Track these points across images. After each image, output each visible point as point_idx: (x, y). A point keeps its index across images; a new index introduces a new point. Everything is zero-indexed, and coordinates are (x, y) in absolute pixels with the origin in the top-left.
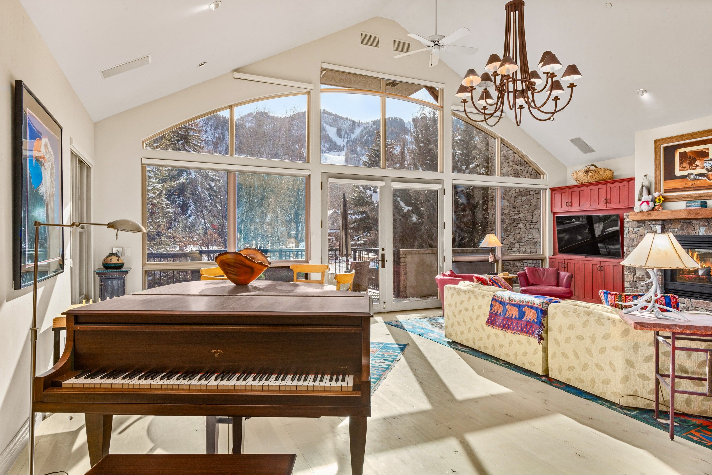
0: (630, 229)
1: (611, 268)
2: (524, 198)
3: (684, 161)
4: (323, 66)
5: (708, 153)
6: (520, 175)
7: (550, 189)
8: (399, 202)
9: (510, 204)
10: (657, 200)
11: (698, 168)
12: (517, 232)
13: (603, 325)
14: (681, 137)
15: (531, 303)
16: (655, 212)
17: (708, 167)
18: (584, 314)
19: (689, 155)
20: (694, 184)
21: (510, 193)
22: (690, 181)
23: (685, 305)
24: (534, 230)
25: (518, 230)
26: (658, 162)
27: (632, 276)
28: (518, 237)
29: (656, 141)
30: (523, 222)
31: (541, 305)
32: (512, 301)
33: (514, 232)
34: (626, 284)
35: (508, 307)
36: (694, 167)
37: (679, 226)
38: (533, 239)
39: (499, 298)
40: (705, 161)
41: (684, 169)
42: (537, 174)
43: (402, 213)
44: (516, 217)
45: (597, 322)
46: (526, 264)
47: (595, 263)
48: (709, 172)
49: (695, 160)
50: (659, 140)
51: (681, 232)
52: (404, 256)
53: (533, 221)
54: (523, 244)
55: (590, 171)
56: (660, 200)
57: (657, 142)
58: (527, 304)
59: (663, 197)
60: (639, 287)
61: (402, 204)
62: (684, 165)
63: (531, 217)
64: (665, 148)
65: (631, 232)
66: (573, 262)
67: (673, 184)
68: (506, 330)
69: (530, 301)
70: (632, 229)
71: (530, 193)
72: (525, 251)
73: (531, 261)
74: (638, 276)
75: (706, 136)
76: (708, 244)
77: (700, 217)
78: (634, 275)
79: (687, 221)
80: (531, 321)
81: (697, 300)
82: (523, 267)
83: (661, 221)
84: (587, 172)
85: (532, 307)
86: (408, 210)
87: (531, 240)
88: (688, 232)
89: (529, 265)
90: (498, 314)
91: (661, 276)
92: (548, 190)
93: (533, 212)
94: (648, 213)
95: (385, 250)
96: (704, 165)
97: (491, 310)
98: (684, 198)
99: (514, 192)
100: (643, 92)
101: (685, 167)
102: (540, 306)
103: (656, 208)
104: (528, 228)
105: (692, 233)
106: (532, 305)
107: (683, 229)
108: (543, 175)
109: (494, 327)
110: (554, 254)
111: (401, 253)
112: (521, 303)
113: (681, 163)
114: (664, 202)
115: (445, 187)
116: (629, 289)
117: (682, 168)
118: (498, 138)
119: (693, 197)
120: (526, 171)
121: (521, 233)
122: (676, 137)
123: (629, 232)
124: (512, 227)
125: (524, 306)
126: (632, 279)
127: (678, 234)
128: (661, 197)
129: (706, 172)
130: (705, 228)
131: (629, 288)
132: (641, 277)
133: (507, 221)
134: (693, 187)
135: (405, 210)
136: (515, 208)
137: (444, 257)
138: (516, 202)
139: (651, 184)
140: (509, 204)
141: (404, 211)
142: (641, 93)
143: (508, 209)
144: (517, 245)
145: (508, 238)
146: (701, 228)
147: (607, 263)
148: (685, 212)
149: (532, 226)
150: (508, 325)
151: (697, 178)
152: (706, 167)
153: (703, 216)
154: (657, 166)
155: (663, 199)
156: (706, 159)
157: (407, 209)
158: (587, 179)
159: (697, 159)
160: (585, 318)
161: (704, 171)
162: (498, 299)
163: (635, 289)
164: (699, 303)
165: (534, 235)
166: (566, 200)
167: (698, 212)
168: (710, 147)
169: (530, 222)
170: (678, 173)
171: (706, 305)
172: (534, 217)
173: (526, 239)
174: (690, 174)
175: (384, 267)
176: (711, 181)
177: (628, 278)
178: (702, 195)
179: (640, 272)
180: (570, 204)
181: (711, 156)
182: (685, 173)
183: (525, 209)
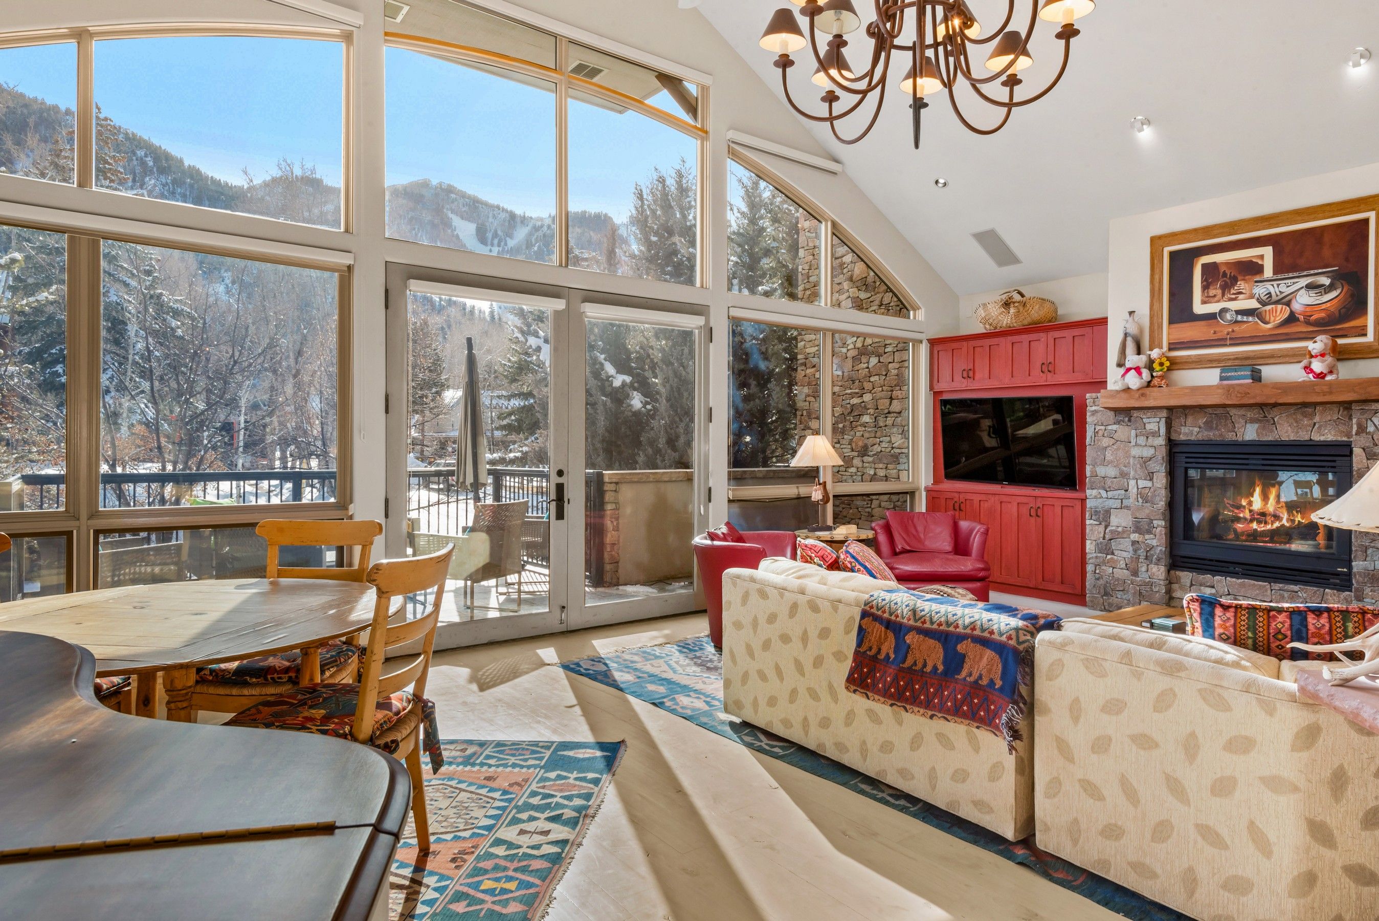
0: (1098, 428)
1: (1058, 510)
2: (874, 360)
3: (1211, 283)
5: (1262, 266)
7: (929, 340)
8: (602, 365)
10: (1156, 366)
11: (1241, 296)
12: (858, 434)
13: (1228, 708)
14: (1207, 231)
15: (983, 630)
16: (1153, 392)
17: (1262, 296)
18: (1159, 669)
19: (1222, 269)
20: (1233, 331)
21: (844, 350)
22: (1223, 326)
23: (1213, 591)
24: (895, 430)
25: (860, 428)
26: (1157, 285)
27: (1102, 528)
28: (860, 444)
29: (1153, 240)
30: (872, 411)
31: (1014, 637)
32: (924, 622)
33: (852, 433)
34: (1090, 546)
35: (910, 638)
36: (1233, 296)
37: (1201, 421)
38: (893, 448)
39: (884, 612)
40: (1256, 282)
41: (1211, 299)
42: (902, 308)
43: (608, 389)
44: (855, 401)
45: (1204, 699)
46: (878, 502)
47: (1024, 500)
48: (1264, 306)
49: (1234, 280)
50: (1160, 237)
51: (1206, 433)
52: (612, 487)
53: (892, 409)
54: (871, 459)
55: (1014, 303)
56: (1161, 364)
57: (1157, 242)
58: (968, 631)
59: (1168, 358)
60: (1116, 552)
61: (610, 369)
62: (1212, 292)
63: (888, 401)
64: (1173, 255)
65: (1101, 433)
66: (978, 498)
67: (1188, 331)
68: (908, 707)
69: (979, 623)
70: (1103, 428)
71: (887, 350)
72: (875, 474)
73: (886, 497)
74: (1113, 528)
75: (1258, 230)
76: (1263, 459)
77: (1252, 401)
78: (1106, 527)
79: (1220, 411)
80: (984, 682)
81: (1240, 581)
82: (869, 510)
83: (1165, 411)
84: (1007, 304)
86: (624, 384)
87: (888, 450)
88: (1221, 435)
89: (883, 504)
90: (882, 656)
92: (925, 343)
93: (892, 391)
94: (1141, 392)
95: (565, 473)
96: (1254, 291)
97: (860, 644)
98: (1211, 361)
99: (851, 346)
100: (1143, 124)
101: (1215, 296)
102: (1010, 638)
103: (1156, 382)
104: (881, 424)
105: (1230, 437)
106: (986, 634)
107: (1211, 428)
108: (914, 310)
109: (870, 694)
110: (936, 481)
111: (606, 479)
112: (951, 629)
113: (1205, 287)
114: (1169, 369)
115: (712, 324)
116: (1096, 557)
117: (1208, 297)
118: (826, 221)
119: (1229, 359)
120: (877, 302)
121: (866, 435)
122: (1196, 230)
123: (1096, 433)
124: (847, 423)
125: (962, 638)
126: (1102, 535)
127: (1200, 438)
128: (1164, 360)
129: (1257, 305)
130: (1256, 426)
131: (1095, 555)
132: (1120, 529)
133: (838, 411)
134: (1231, 339)
135: (617, 383)
136: (853, 381)
137: (710, 489)
138: (856, 368)
139: (1141, 331)
140: (840, 373)
141: (614, 385)
142: (1138, 125)
143: (840, 384)
144: (857, 462)
145: (837, 446)
146: (1248, 425)
147: (1050, 501)
148: (1219, 391)
149: (890, 421)
150: (913, 691)
151: (1239, 318)
152: (1257, 296)
153: (1259, 400)
154: (1155, 293)
155: (1167, 364)
156: (1258, 278)
157: (619, 380)
158: (1007, 320)
159: (1240, 278)
160: (1163, 683)
161: (1253, 304)
162: (879, 613)
163: (1109, 557)
164: (1242, 585)
165: (893, 440)
166: (962, 364)
167: (1247, 391)
168: (1267, 252)
169: (886, 411)
170: (1199, 308)
171: (1258, 589)
172: (895, 402)
173: (877, 448)
174: (1224, 311)
175: (563, 518)
176: (1269, 326)
177: (1094, 532)
178: (1252, 354)
179: (1120, 520)
180: (969, 374)
181: (1268, 272)
182: (1213, 308)
183: (877, 385)
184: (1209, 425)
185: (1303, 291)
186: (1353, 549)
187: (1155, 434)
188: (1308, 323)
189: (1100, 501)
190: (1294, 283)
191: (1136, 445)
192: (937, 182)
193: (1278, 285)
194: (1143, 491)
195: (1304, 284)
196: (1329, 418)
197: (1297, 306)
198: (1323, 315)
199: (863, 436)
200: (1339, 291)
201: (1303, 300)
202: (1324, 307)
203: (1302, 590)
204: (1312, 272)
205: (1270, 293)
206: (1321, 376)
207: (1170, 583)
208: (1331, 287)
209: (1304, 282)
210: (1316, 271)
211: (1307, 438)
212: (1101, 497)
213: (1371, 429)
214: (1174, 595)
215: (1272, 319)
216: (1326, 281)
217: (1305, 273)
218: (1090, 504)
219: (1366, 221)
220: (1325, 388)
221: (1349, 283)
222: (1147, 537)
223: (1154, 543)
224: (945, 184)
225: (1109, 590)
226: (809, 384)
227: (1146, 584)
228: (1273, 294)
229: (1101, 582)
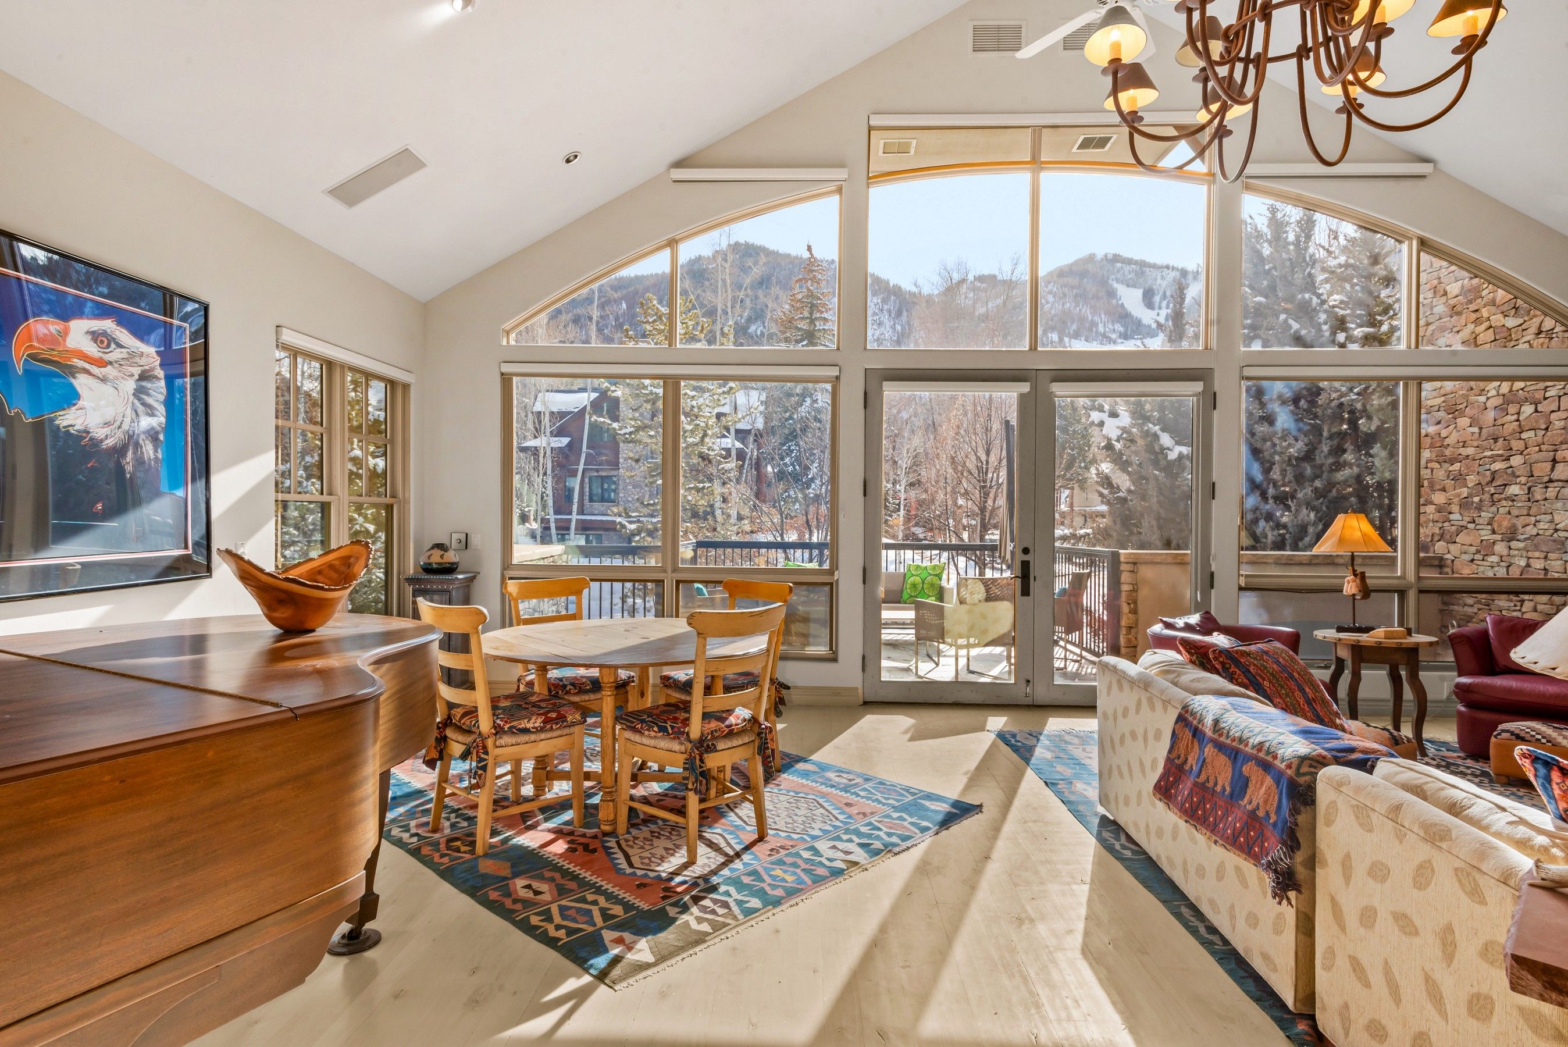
2: (1528, 410)
4: (872, 123)
6: (1513, 343)
8: (1157, 437)
9: (1481, 429)
12: (1501, 510)
13: (1483, 902)
15: (1268, 753)
18: (1422, 834)
21: (1482, 399)
25: (1504, 503)
28: (1505, 523)
30: (1523, 480)
31: (1294, 766)
32: (1221, 735)
33: (1494, 509)
35: (1209, 750)
38: (1556, 530)
39: (1195, 718)
43: (1163, 463)
44: (1498, 466)
45: (1460, 881)
46: (1531, 604)
52: (1128, 567)
53: (1555, 476)
54: (1521, 545)
58: (1255, 752)
61: (1166, 440)
63: (1549, 465)
68: (1198, 827)
69: (1267, 744)
71: (1547, 395)
72: (1528, 565)
80: (1261, 813)
85: (1266, 766)
86: (1181, 456)
87: (1549, 533)
89: (1540, 607)
90: (1187, 767)
93: (1556, 451)
95: (1031, 551)
97: (1170, 751)
99: (1493, 394)
102: (1289, 766)
104: (1538, 497)
106: (1269, 758)
109: (1171, 806)
111: (1122, 559)
112: (1241, 747)
115: (1216, 388)
118: (1410, 239)
120: (1533, 330)
121: (1515, 512)
124: (1487, 496)
125: (1248, 758)
133: (1472, 480)
135: (1172, 456)
136: (1496, 440)
137: (1212, 574)
138: (1500, 422)
140: (1476, 430)
141: (1169, 458)
143: (1475, 444)
144: (1500, 548)
145: (1471, 526)
149: (1551, 492)
150: (1205, 810)
157: (1176, 452)
160: (1424, 851)
162: (1191, 719)
165: (1557, 518)
169: (1546, 479)
172: (1559, 467)
173: (1531, 530)
175: (1028, 595)
183: (1530, 443)
199: (1509, 513)
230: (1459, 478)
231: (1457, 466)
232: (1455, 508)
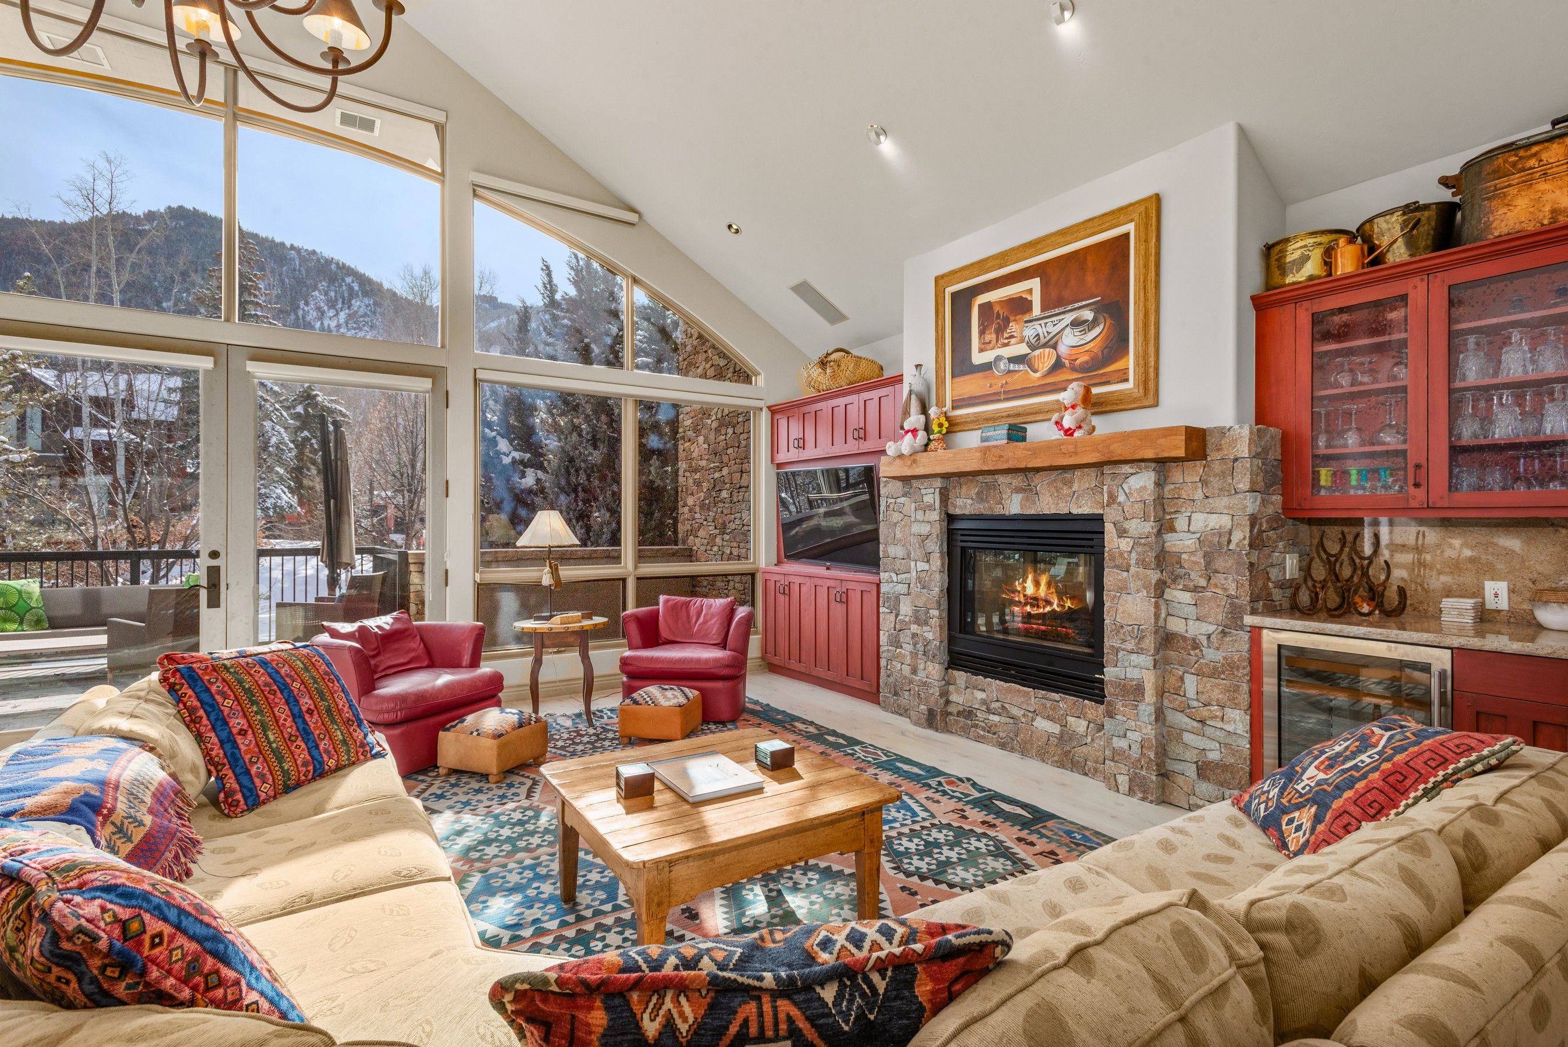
0: (890, 501)
1: (859, 596)
2: (730, 431)
3: (987, 326)
5: (1031, 302)
7: (769, 408)
8: (494, 441)
10: (935, 428)
11: (1013, 341)
12: (719, 510)
14: (982, 265)
16: (923, 457)
17: (1031, 339)
19: (997, 308)
20: (1006, 383)
21: (709, 421)
22: (998, 377)
25: (720, 505)
26: (941, 332)
27: (893, 617)
29: (937, 280)
33: (715, 509)
34: (883, 639)
36: (1006, 341)
37: (974, 491)
38: (742, 525)
40: (1026, 322)
41: (987, 346)
42: (747, 374)
44: (717, 475)
47: (831, 583)
48: (1033, 350)
49: (1007, 321)
50: (943, 277)
51: (977, 506)
52: (416, 567)
54: (728, 537)
56: (941, 425)
57: (941, 281)
59: (948, 419)
62: (987, 337)
63: (739, 474)
64: (955, 296)
65: (892, 507)
66: (797, 580)
67: (971, 385)
70: (893, 501)
71: (738, 420)
72: (731, 553)
73: (737, 578)
74: (901, 618)
75: (1026, 259)
76: (1028, 537)
77: (1005, 466)
78: (897, 616)
79: (989, 479)
81: (1007, 685)
83: (939, 480)
84: (823, 364)
87: (739, 528)
88: (991, 508)
91: (940, 618)
92: (765, 410)
93: (742, 463)
96: (1025, 334)
98: (987, 420)
99: (714, 418)
100: (878, 135)
101: (990, 342)
104: (735, 499)
105: (998, 510)
107: (982, 500)
108: (756, 376)
110: (778, 562)
111: (410, 560)
113: (982, 333)
114: (948, 431)
116: (889, 651)
117: (984, 343)
119: (1003, 417)
120: (731, 370)
121: (725, 512)
122: (972, 265)
123: (888, 507)
124: (712, 499)
126: (893, 626)
127: (973, 512)
128: (943, 420)
129: (1027, 350)
130: (1020, 496)
131: (886, 648)
132: (906, 619)
133: (705, 486)
134: (1004, 392)
135: (508, 460)
136: (716, 454)
137: (447, 572)
138: (717, 440)
139: (928, 387)
140: (706, 446)
142: (873, 136)
143: (706, 457)
144: (718, 540)
145: (706, 523)
146: (1014, 495)
147: (851, 586)
148: (978, 454)
151: (1012, 367)
152: (1027, 339)
153: (1011, 465)
154: (939, 343)
155: (946, 424)
156: (1027, 317)
157: (513, 457)
158: (823, 379)
159: (1012, 318)
161: (1022, 349)
163: (898, 650)
164: (1008, 690)
166: (796, 432)
167: (1002, 453)
168: (1035, 284)
170: (978, 358)
171: (1024, 696)
173: (732, 526)
174: (998, 358)
176: (1038, 375)
177: (887, 622)
178: (1021, 410)
179: (906, 609)
180: (801, 443)
181: (1037, 310)
182: (988, 356)
183: (732, 458)
184: (980, 497)
185: (1068, 330)
186: (1105, 651)
187: (931, 507)
188: (1074, 369)
189: (891, 585)
190: (1060, 321)
191: (916, 521)
192: (730, 227)
193: (1046, 324)
194: (923, 575)
195: (1069, 322)
196: (1087, 485)
197: (1063, 349)
198: (1085, 358)
199: (722, 512)
200: (1102, 326)
201: (1070, 339)
202: (1087, 347)
203: (1063, 699)
204: (1077, 305)
205: (1038, 335)
206: (1069, 432)
207: (948, 684)
208: (1095, 323)
209: (1069, 318)
210: (1080, 304)
211: (1066, 511)
212: (892, 582)
213: (1121, 498)
214: (951, 698)
215: (1041, 366)
216: (1088, 315)
217: (1070, 307)
218: (884, 588)
219: (1126, 236)
220: (1071, 448)
221: (1112, 316)
222: (925, 628)
223: (930, 636)
224: (737, 231)
225: (898, 688)
226: (687, 459)
227: (925, 684)
228: (1041, 335)
229: (891, 680)
230: (698, 484)
231: (697, 476)
232: (697, 509)
